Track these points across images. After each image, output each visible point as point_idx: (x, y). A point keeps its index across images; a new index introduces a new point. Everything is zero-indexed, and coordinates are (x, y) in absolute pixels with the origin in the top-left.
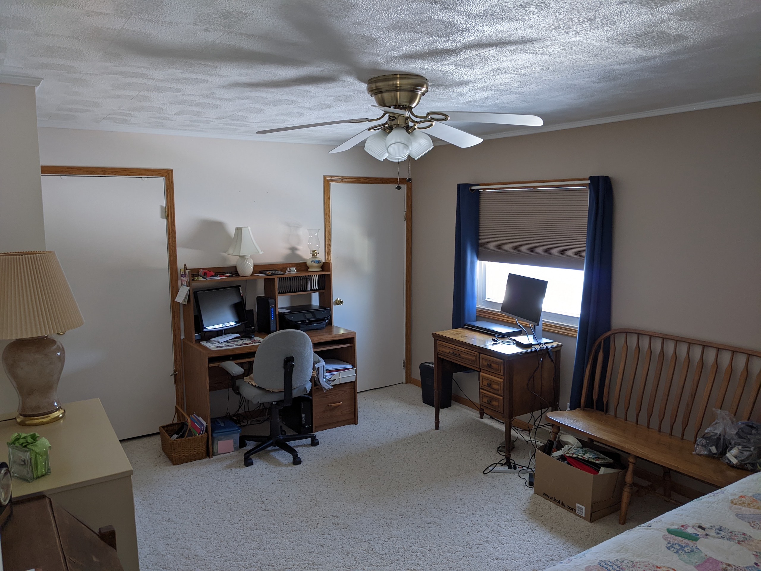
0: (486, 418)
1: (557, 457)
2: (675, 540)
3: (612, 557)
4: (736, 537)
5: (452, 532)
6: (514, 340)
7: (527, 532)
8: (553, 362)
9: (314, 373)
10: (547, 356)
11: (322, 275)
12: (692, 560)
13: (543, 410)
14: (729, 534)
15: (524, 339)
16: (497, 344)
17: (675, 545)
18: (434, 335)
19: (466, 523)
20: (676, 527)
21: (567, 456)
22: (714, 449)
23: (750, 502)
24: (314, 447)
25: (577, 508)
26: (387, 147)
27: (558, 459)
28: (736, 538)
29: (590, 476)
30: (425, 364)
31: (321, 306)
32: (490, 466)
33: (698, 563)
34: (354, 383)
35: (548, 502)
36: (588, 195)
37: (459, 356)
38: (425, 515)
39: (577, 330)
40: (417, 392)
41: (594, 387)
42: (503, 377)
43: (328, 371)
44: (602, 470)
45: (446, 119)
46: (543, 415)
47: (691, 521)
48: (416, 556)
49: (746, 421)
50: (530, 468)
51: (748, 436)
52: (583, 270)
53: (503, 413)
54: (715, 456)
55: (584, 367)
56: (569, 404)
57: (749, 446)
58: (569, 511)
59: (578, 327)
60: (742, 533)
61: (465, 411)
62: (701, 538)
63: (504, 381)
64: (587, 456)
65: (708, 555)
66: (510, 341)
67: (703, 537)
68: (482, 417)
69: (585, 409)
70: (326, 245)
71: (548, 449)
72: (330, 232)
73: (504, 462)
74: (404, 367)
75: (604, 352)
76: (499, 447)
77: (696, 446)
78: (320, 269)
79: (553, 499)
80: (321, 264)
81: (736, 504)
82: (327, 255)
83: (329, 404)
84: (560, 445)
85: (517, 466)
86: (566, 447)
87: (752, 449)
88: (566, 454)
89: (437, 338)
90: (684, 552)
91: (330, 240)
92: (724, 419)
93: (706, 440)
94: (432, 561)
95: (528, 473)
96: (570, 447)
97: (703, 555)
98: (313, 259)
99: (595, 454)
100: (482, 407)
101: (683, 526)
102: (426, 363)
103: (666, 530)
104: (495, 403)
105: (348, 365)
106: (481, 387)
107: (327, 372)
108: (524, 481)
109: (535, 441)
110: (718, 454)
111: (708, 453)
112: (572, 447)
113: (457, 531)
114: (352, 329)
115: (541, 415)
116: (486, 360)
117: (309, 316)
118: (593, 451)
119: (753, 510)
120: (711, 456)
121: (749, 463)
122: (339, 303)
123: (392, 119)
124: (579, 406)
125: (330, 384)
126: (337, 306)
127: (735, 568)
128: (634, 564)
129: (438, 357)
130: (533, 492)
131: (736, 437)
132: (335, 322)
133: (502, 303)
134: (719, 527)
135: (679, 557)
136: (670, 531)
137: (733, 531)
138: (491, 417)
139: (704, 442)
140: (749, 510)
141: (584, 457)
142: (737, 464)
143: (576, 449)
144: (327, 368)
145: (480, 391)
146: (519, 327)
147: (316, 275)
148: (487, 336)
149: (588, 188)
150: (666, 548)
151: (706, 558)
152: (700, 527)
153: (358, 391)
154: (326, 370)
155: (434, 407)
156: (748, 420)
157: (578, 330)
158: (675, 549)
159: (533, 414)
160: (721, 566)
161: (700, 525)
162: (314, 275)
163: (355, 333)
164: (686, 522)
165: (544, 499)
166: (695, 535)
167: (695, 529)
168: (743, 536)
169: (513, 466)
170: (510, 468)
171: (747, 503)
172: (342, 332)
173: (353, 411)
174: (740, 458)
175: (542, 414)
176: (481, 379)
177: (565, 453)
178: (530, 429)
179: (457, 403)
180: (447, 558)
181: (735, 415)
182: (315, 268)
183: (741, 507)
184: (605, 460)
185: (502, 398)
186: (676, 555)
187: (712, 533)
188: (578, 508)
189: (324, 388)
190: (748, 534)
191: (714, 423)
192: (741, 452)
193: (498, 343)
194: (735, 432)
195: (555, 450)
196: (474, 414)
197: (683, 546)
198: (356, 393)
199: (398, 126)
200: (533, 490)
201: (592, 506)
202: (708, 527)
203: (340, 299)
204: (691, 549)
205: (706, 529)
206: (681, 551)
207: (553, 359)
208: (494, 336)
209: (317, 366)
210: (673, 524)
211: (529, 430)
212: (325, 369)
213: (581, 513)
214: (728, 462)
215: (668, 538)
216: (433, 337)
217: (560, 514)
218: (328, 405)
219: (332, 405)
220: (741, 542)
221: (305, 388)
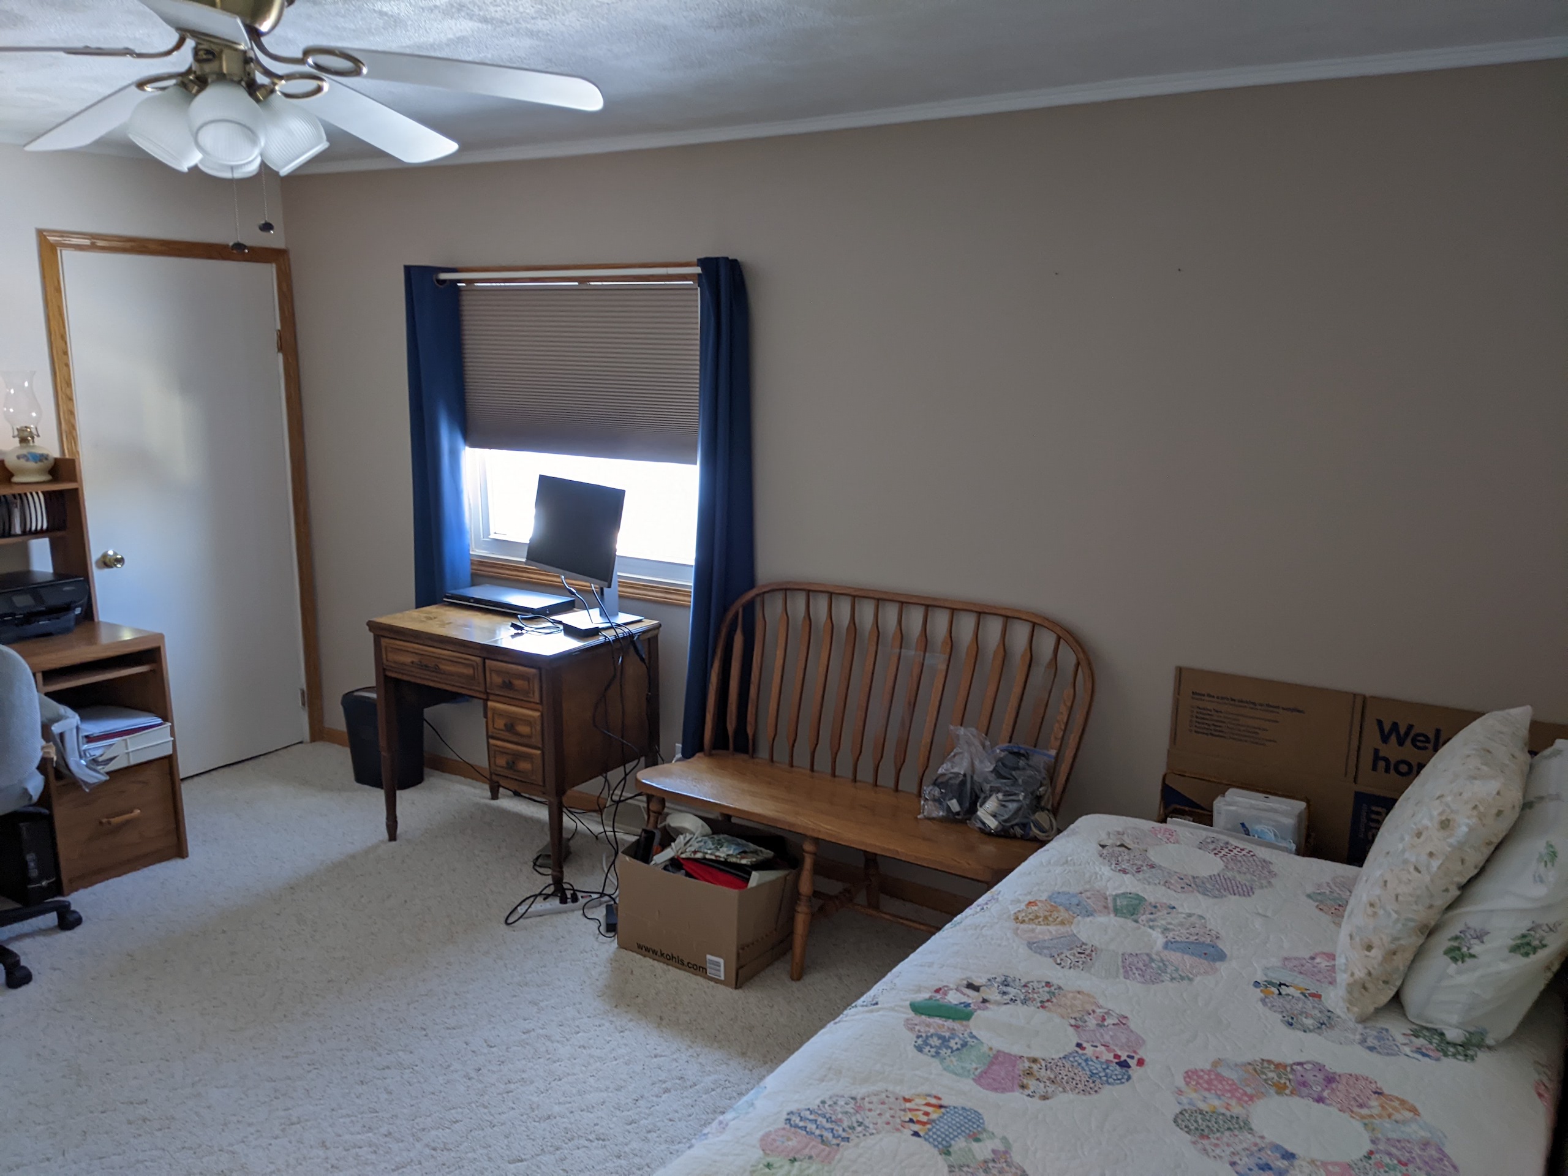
0: (505, 796)
1: (664, 865)
2: (928, 1025)
3: (810, 1098)
4: (1036, 993)
5: (440, 1078)
6: (560, 623)
7: (610, 1039)
8: (645, 663)
9: (46, 750)
10: (632, 649)
11: (54, 492)
12: (967, 1065)
13: (629, 766)
14: (1023, 991)
15: (581, 619)
16: (522, 634)
17: (930, 1039)
18: (373, 626)
19: (474, 1049)
20: (927, 995)
21: (683, 859)
22: (954, 805)
23: (1047, 914)
24: (69, 933)
25: (708, 965)
26: (195, 129)
27: (665, 868)
28: (1035, 996)
29: (733, 893)
30: (356, 694)
31: (60, 574)
32: (520, 904)
33: (979, 1071)
34: (168, 763)
35: (648, 962)
36: (697, 300)
37: (437, 670)
38: (374, 1049)
39: (690, 592)
40: (340, 759)
41: (729, 705)
42: (539, 707)
43: (89, 739)
44: (755, 878)
45: (356, 72)
46: (628, 777)
47: (952, 977)
48: (357, 1157)
49: (1007, 744)
50: (606, 895)
51: (1014, 773)
52: (696, 464)
53: (544, 786)
54: (957, 817)
55: (706, 666)
56: (679, 746)
57: (1017, 792)
58: (693, 973)
59: (692, 584)
60: (1044, 984)
61: (458, 787)
62: (975, 1010)
63: (542, 715)
64: (723, 853)
65: (994, 1049)
66: (550, 624)
67: (979, 1008)
68: (495, 796)
69: (714, 752)
70: (62, 414)
71: (643, 851)
72: (70, 380)
73: (551, 889)
74: (303, 704)
75: (744, 632)
76: (537, 858)
77: (922, 802)
78: (48, 477)
79: (659, 953)
80: (49, 464)
81: (1023, 922)
82: (65, 439)
83: (104, 820)
84: (669, 837)
85: (579, 895)
86: (681, 839)
87: (1021, 798)
88: (682, 853)
89: (381, 632)
90: (950, 1051)
91: (71, 399)
92: (969, 744)
93: (940, 789)
94: (397, 1159)
95: (602, 906)
96: (687, 839)
97: (985, 1049)
98: (24, 452)
99: (738, 844)
100: (495, 778)
101: (937, 991)
102: (357, 690)
103: (909, 1007)
104: (524, 766)
105: (149, 716)
106: (490, 734)
107: (88, 742)
108: (596, 924)
109: (614, 832)
110: (962, 813)
111: (944, 814)
112: (691, 839)
113: (452, 1072)
114: (152, 627)
115: (625, 779)
116: (499, 672)
117: (23, 602)
118: (735, 838)
119: (1055, 928)
120: (951, 819)
121: (1017, 824)
122: (107, 563)
123: (205, 57)
124: (701, 749)
125: (102, 771)
126: (107, 571)
127: (1046, 1066)
128: (858, 1105)
129: (386, 676)
130: (615, 945)
131: (992, 777)
132: (104, 612)
133: (528, 542)
134: (1003, 978)
135: (941, 1064)
136: (917, 1008)
137: (1028, 982)
138: (517, 794)
139: (936, 792)
140: (1048, 930)
141: (716, 856)
142: (996, 828)
143: (701, 841)
144: (87, 731)
145: (488, 743)
146: (569, 594)
147: (37, 493)
148: (497, 619)
149: (697, 285)
150: (915, 1050)
151: (991, 1055)
152: (970, 986)
153: (181, 777)
154: (87, 737)
155: (382, 788)
156: (1010, 742)
157: (692, 590)
158: (931, 1047)
159: (608, 778)
160: (1021, 1067)
161: (970, 981)
162: (31, 494)
163: (161, 637)
164: (942, 981)
165: (639, 956)
166: (965, 1006)
167: (962, 993)
168: (1047, 989)
169: (569, 896)
170: (563, 901)
171: (1042, 915)
172: (127, 636)
173: (173, 826)
174: (1002, 816)
175: (626, 775)
176: (490, 714)
177: (680, 852)
178: (602, 807)
179: (437, 773)
180: (433, 1145)
181: (986, 735)
182: (30, 476)
183: (1034, 926)
184: (758, 855)
185: (539, 752)
186: (936, 1062)
187: (993, 995)
188: (710, 963)
189: (83, 781)
190: (1055, 982)
191: (952, 754)
192: (1004, 806)
193: (523, 631)
194: (991, 768)
195: (657, 849)
196: (477, 791)
197: (947, 1037)
198: (177, 781)
199: (222, 78)
200: (616, 941)
201: (738, 955)
202: (984, 983)
203: (115, 554)
204: (961, 1042)
205: (982, 988)
206: (945, 1050)
207: (644, 656)
208: (515, 616)
209: (56, 728)
210: (919, 990)
211: (600, 811)
212: (81, 735)
213: (718, 973)
214: (982, 827)
215: (916, 1025)
216: (370, 630)
217: (675, 983)
218: (101, 823)
219: (112, 820)
220: (1046, 1004)
221: (26, 791)
